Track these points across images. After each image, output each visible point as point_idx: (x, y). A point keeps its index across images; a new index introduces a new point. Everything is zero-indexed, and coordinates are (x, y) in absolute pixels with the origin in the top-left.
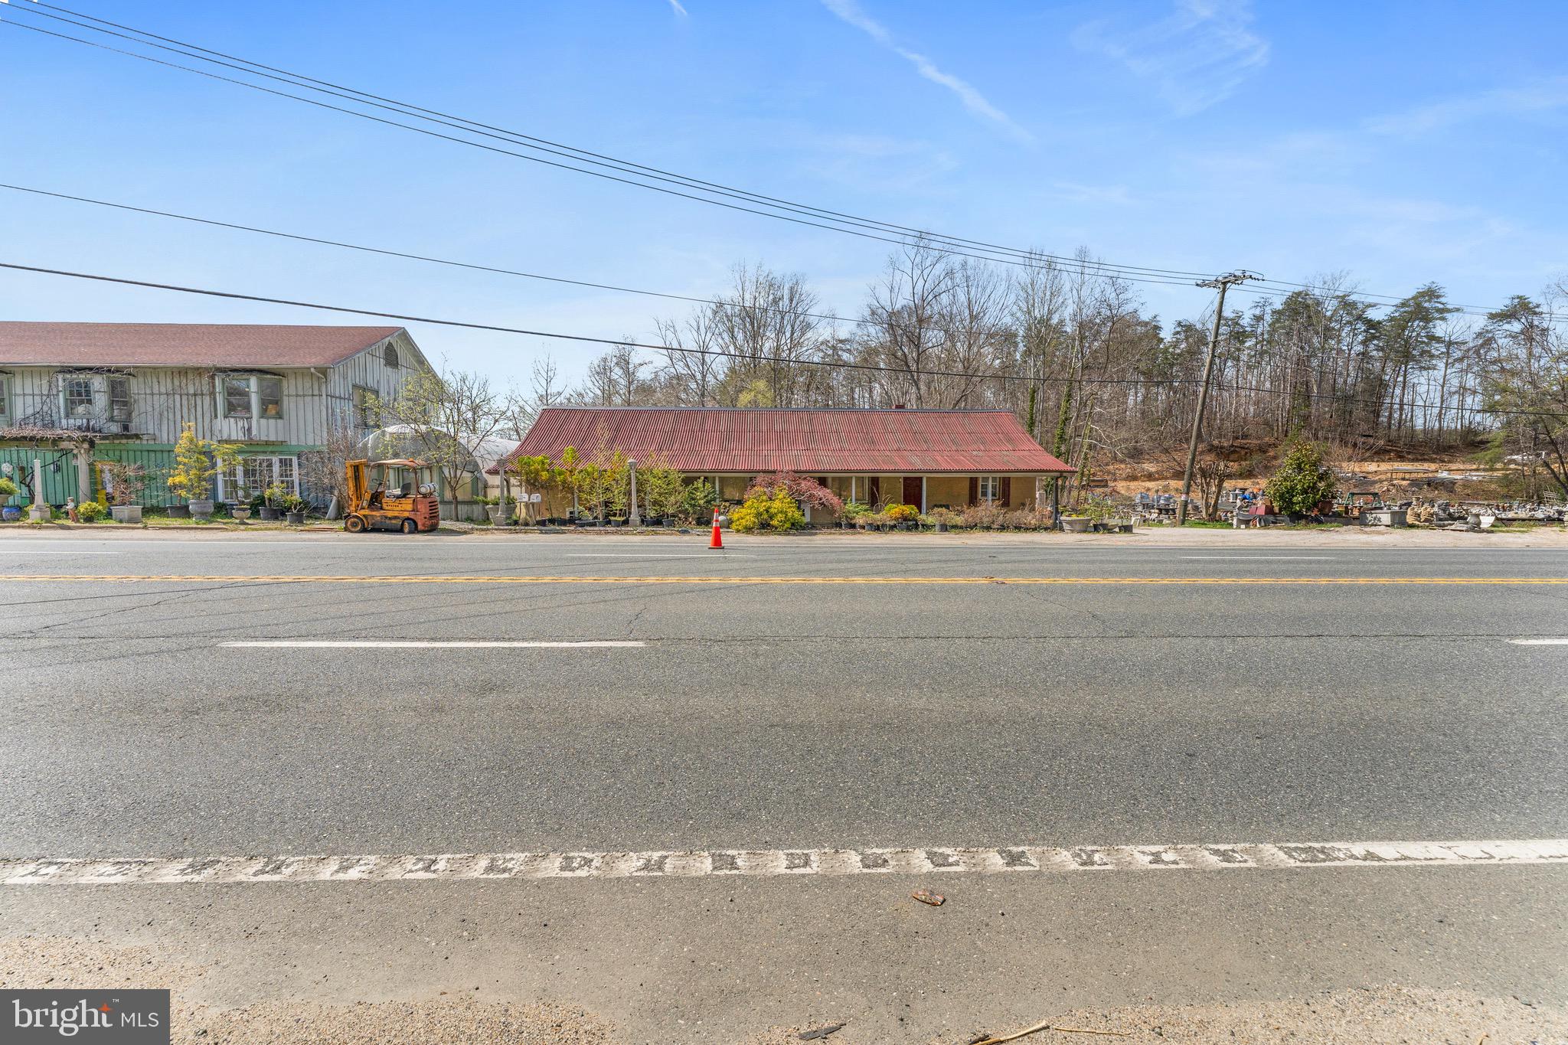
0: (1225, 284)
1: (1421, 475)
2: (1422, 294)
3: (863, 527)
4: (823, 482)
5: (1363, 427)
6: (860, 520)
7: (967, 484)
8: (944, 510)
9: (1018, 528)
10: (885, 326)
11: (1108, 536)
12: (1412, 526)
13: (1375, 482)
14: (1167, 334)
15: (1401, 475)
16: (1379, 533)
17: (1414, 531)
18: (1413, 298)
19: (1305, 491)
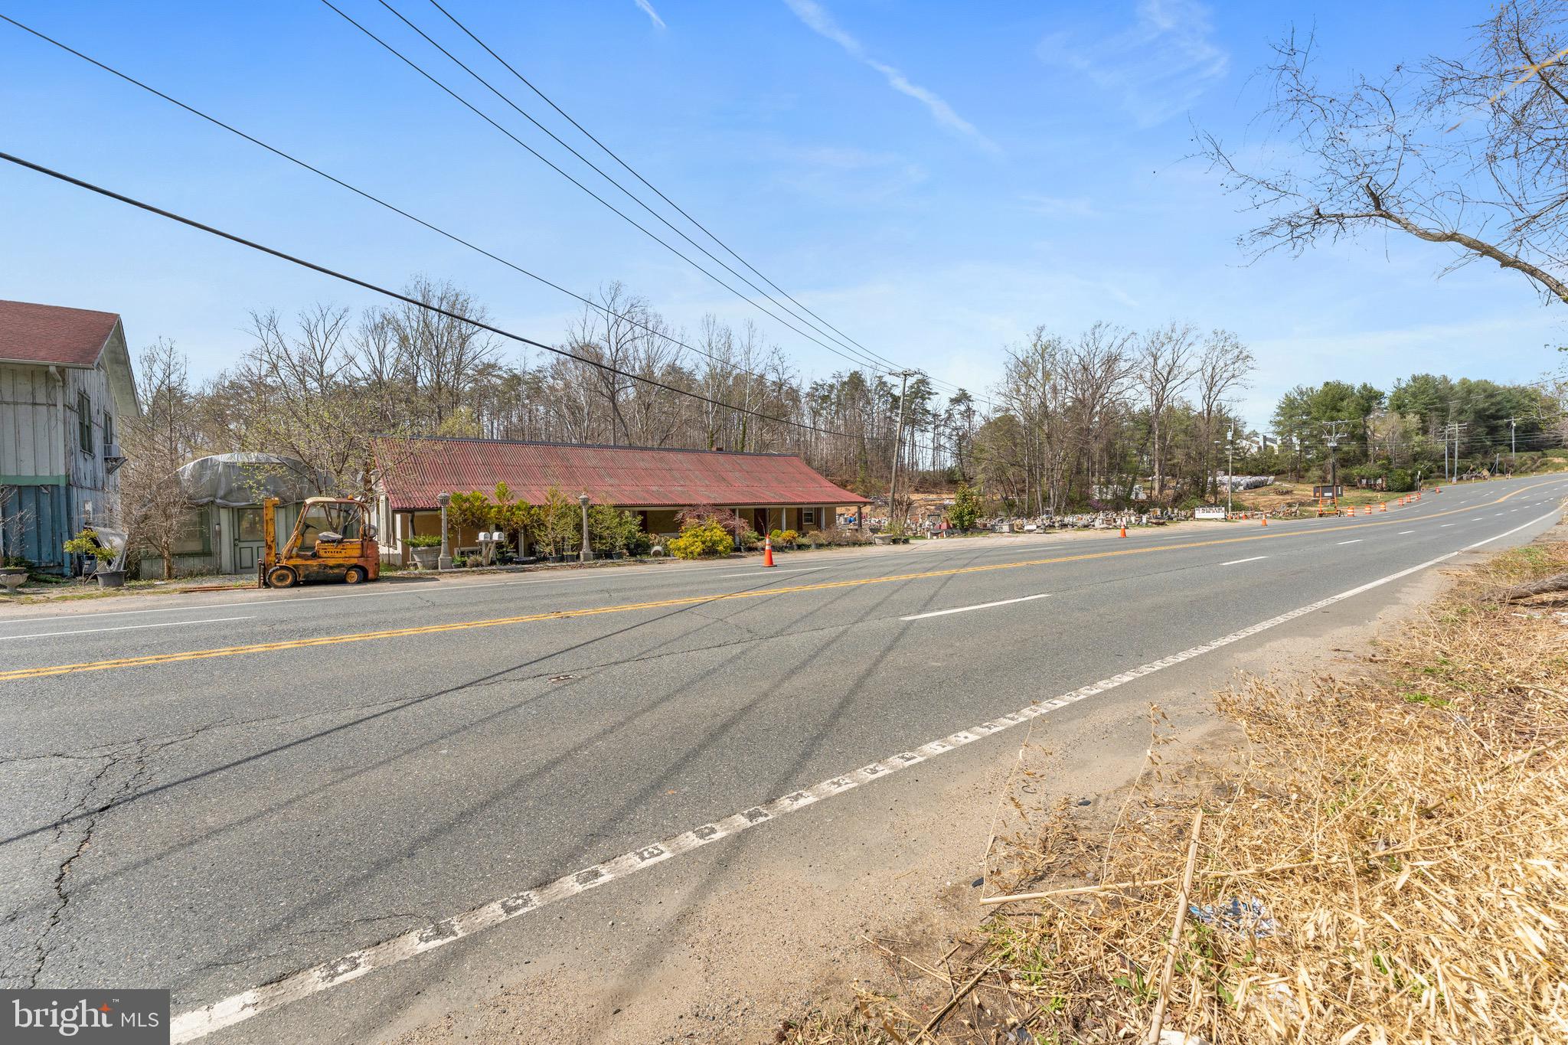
12: (1017, 532)
19: (969, 514)
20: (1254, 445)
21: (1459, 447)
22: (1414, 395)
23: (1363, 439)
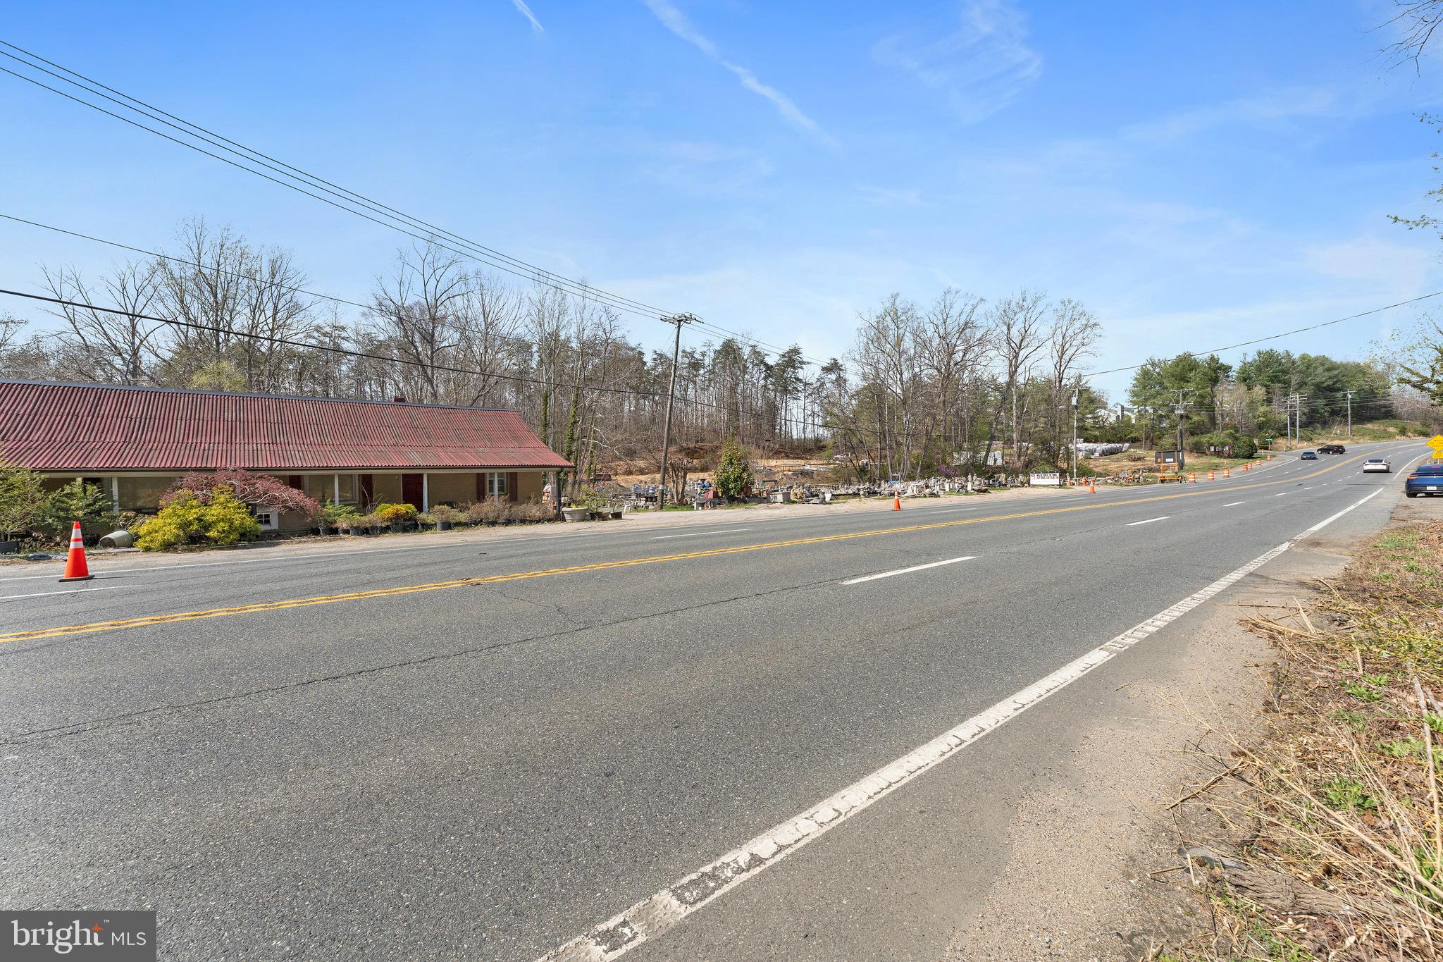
0: (679, 321)
1: (798, 468)
2: (792, 351)
3: (347, 532)
4: (295, 482)
5: (767, 436)
6: (342, 523)
7: (474, 481)
8: (446, 507)
9: (523, 521)
10: (394, 318)
11: (601, 523)
12: (794, 502)
13: (775, 473)
14: (648, 359)
15: (787, 468)
16: (776, 508)
17: (794, 505)
18: (788, 352)
19: (735, 480)
20: (1111, 414)
21: (1300, 417)
22: (1259, 369)
23: (1211, 409)
